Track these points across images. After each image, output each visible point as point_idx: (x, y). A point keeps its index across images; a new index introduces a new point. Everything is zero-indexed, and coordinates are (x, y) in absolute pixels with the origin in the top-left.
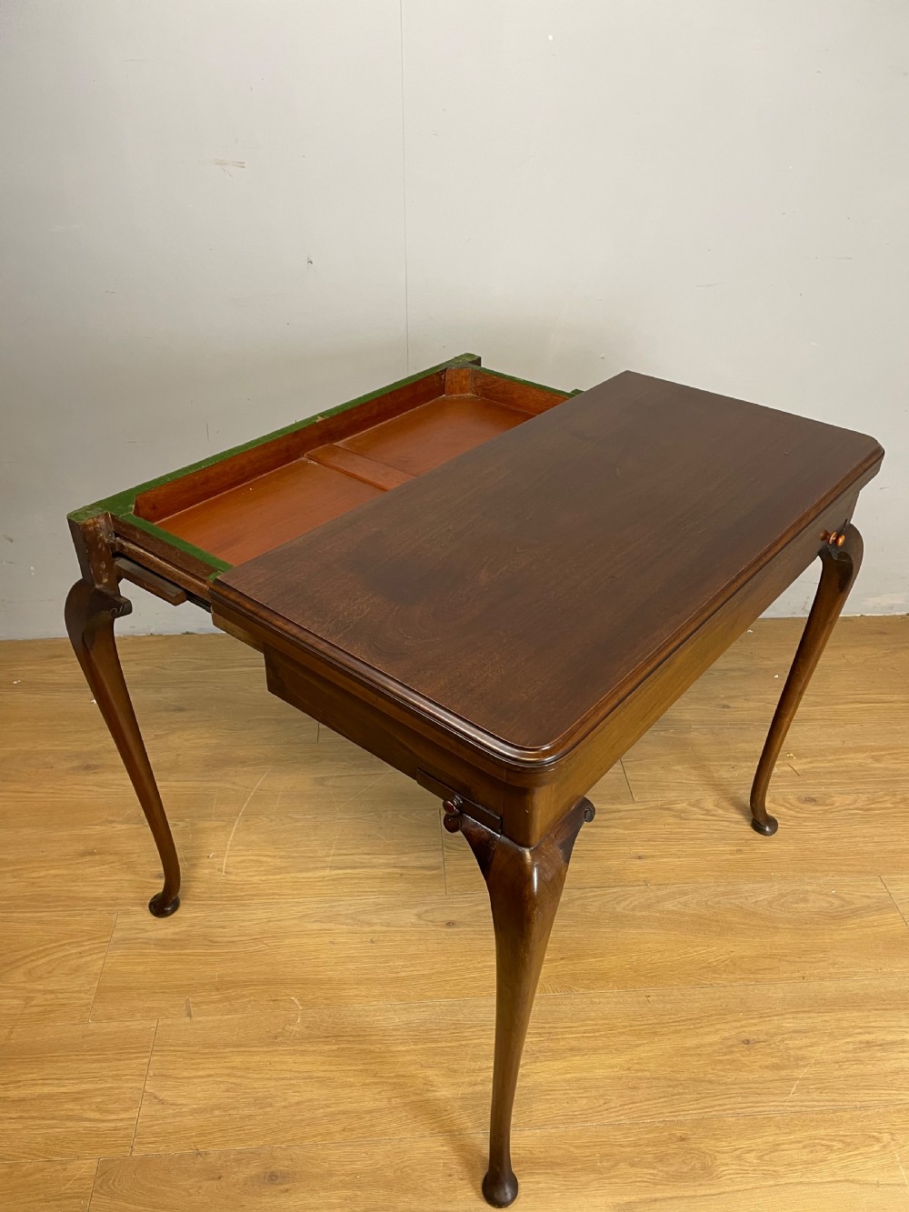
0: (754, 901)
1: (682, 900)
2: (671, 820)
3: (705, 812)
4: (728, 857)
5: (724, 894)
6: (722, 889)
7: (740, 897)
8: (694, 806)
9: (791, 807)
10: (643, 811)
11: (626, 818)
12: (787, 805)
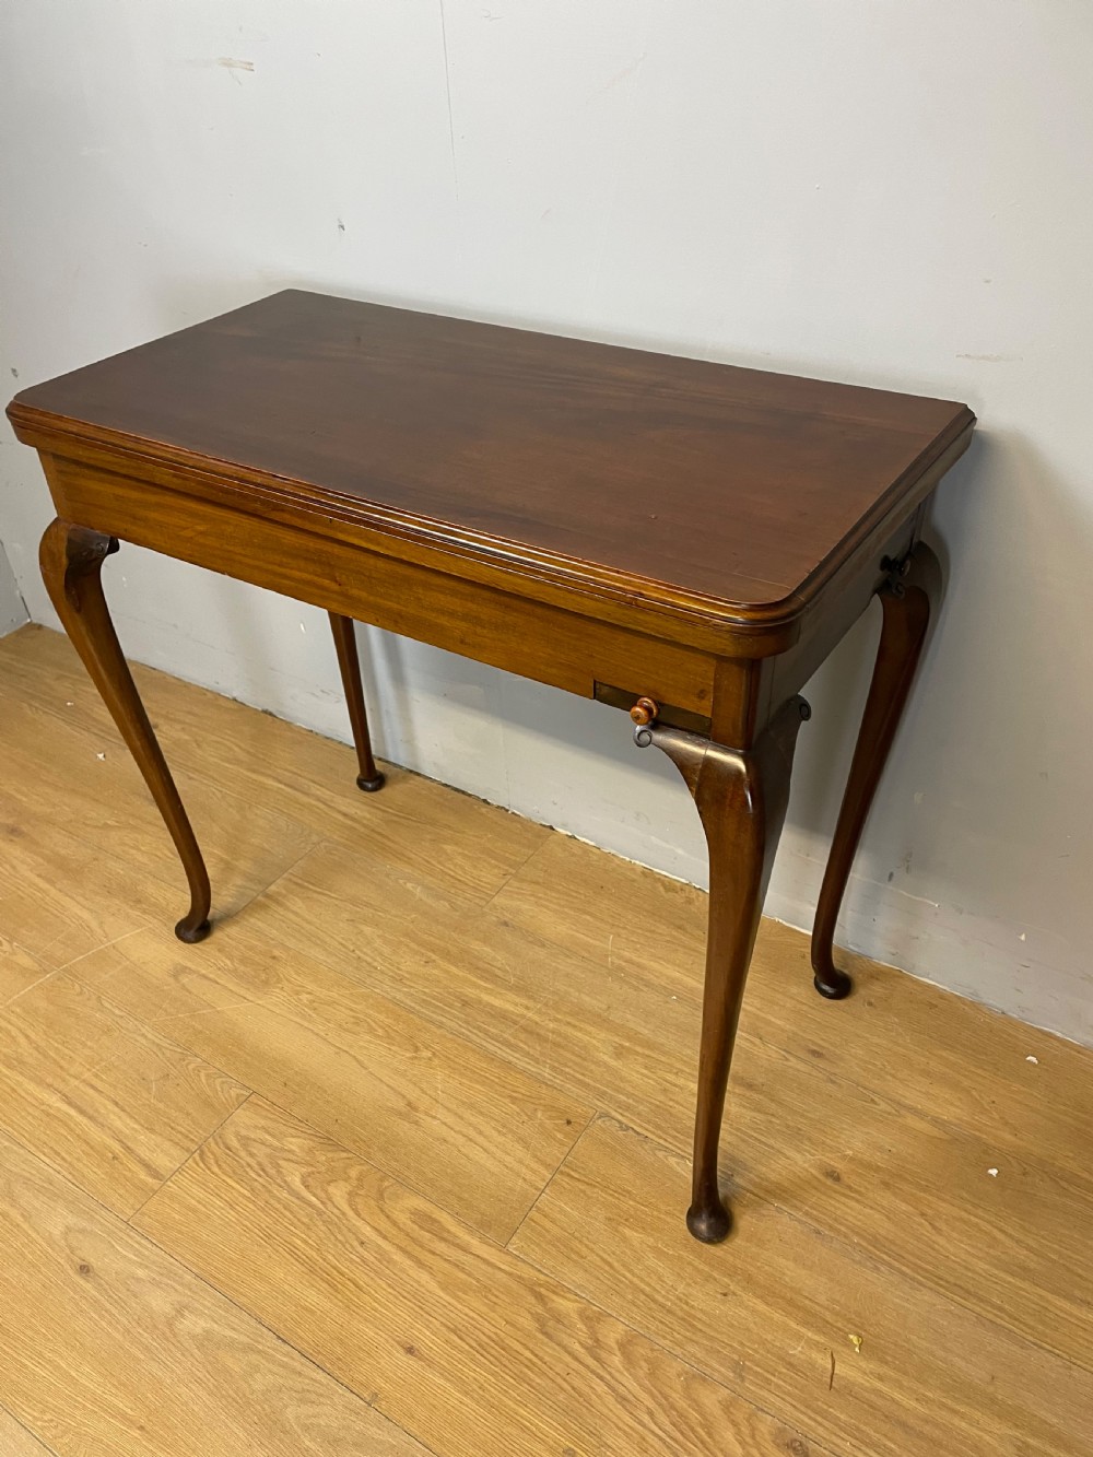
9: (748, 1440)
10: (500, 1275)
11: (463, 1270)
12: (745, 1430)
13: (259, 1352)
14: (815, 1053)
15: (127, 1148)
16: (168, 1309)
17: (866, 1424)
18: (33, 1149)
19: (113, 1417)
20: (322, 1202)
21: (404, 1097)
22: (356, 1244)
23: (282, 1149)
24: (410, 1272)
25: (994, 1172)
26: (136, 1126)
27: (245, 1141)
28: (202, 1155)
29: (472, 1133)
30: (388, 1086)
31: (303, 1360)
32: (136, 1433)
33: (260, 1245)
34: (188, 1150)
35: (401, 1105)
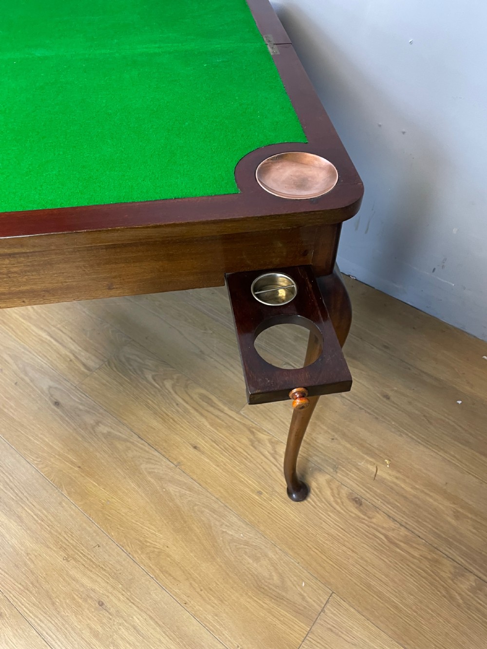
0: (224, 530)
1: (183, 491)
2: (245, 441)
3: (272, 452)
4: (247, 490)
5: (214, 511)
6: (216, 506)
7: (219, 521)
8: (271, 442)
9: (336, 495)
10: (236, 422)
11: (220, 419)
12: (335, 492)
13: (131, 442)
14: (386, 347)
15: (76, 357)
16: (92, 422)
17: (388, 495)
18: (35, 354)
19: (67, 462)
20: (161, 387)
21: (199, 348)
22: (175, 405)
23: (144, 364)
24: (198, 418)
25: (460, 402)
26: (80, 348)
27: (128, 360)
28: (109, 363)
30: (193, 343)
31: (150, 447)
32: (77, 469)
33: (132, 401)
34: (103, 360)
35: (197, 351)
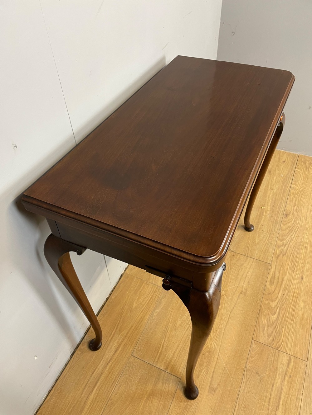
8: (279, 247)
10: (277, 264)
15: (286, 374)
20: (278, 307)
21: (239, 295)
22: (284, 296)
23: (268, 324)
26: (278, 374)
27: (269, 336)
28: (278, 348)
29: (244, 276)
30: (237, 300)
33: (296, 320)
34: (279, 353)
35: (242, 295)
